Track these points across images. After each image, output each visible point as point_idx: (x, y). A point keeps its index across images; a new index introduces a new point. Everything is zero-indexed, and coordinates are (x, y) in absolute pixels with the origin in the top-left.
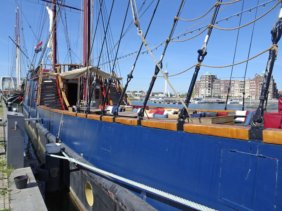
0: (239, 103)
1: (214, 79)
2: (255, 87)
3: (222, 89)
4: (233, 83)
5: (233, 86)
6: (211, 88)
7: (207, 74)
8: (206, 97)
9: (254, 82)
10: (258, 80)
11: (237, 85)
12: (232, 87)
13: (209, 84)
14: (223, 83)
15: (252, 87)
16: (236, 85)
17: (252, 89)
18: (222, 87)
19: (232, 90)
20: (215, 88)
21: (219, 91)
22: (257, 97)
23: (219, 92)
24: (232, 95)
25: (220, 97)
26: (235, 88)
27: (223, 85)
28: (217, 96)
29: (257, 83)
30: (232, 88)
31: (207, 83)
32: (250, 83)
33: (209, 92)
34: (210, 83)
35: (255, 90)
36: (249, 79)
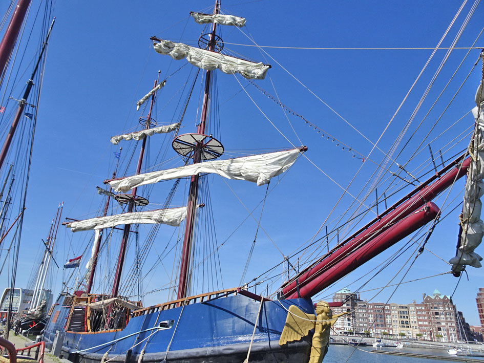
0: (396, 346)
1: (355, 301)
2: (426, 318)
3: (371, 319)
4: (389, 309)
5: (390, 314)
6: (353, 317)
7: (343, 292)
8: (345, 333)
9: (423, 308)
10: (428, 306)
11: (395, 313)
12: (388, 316)
13: (348, 310)
14: (371, 309)
15: (421, 318)
16: (393, 312)
17: (420, 320)
18: (370, 315)
19: (388, 321)
20: (360, 318)
21: (366, 323)
22: (432, 336)
23: (366, 325)
24: (389, 331)
25: (368, 334)
26: (393, 319)
27: (372, 311)
28: (363, 332)
29: (428, 311)
30: (387, 318)
31: (344, 308)
32: (417, 310)
33: (349, 325)
34: (350, 307)
35: (426, 323)
36: (414, 302)
